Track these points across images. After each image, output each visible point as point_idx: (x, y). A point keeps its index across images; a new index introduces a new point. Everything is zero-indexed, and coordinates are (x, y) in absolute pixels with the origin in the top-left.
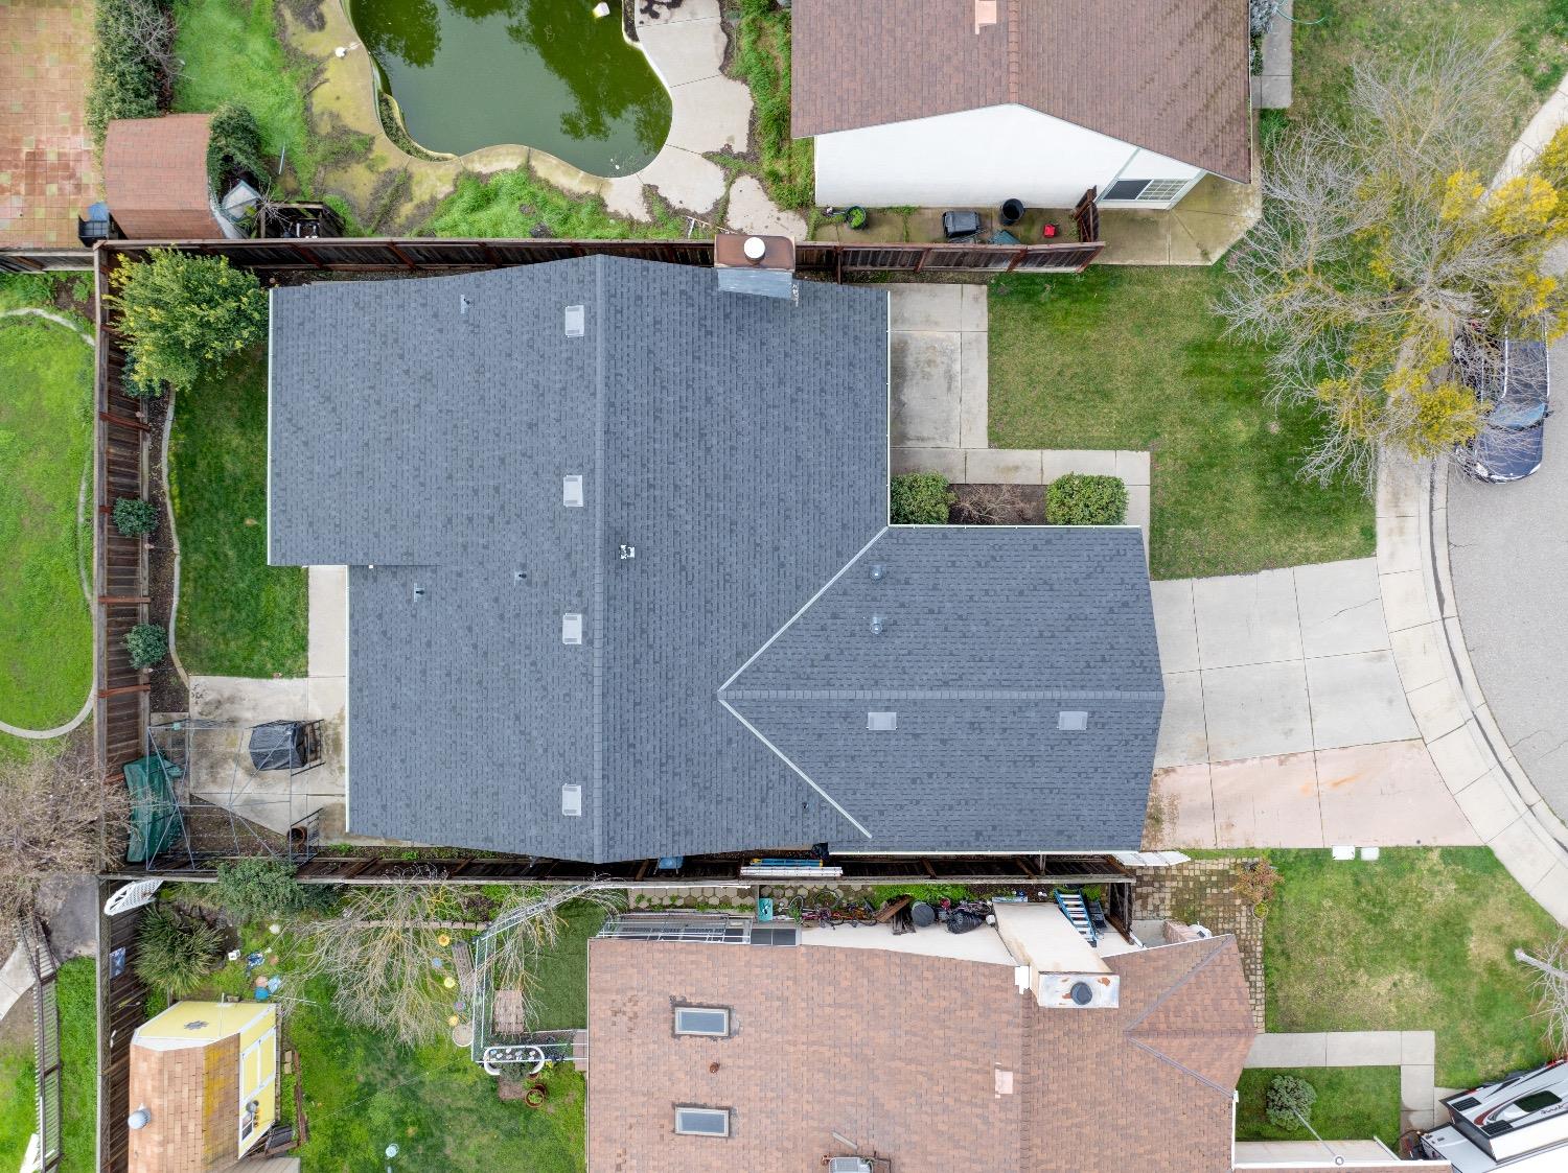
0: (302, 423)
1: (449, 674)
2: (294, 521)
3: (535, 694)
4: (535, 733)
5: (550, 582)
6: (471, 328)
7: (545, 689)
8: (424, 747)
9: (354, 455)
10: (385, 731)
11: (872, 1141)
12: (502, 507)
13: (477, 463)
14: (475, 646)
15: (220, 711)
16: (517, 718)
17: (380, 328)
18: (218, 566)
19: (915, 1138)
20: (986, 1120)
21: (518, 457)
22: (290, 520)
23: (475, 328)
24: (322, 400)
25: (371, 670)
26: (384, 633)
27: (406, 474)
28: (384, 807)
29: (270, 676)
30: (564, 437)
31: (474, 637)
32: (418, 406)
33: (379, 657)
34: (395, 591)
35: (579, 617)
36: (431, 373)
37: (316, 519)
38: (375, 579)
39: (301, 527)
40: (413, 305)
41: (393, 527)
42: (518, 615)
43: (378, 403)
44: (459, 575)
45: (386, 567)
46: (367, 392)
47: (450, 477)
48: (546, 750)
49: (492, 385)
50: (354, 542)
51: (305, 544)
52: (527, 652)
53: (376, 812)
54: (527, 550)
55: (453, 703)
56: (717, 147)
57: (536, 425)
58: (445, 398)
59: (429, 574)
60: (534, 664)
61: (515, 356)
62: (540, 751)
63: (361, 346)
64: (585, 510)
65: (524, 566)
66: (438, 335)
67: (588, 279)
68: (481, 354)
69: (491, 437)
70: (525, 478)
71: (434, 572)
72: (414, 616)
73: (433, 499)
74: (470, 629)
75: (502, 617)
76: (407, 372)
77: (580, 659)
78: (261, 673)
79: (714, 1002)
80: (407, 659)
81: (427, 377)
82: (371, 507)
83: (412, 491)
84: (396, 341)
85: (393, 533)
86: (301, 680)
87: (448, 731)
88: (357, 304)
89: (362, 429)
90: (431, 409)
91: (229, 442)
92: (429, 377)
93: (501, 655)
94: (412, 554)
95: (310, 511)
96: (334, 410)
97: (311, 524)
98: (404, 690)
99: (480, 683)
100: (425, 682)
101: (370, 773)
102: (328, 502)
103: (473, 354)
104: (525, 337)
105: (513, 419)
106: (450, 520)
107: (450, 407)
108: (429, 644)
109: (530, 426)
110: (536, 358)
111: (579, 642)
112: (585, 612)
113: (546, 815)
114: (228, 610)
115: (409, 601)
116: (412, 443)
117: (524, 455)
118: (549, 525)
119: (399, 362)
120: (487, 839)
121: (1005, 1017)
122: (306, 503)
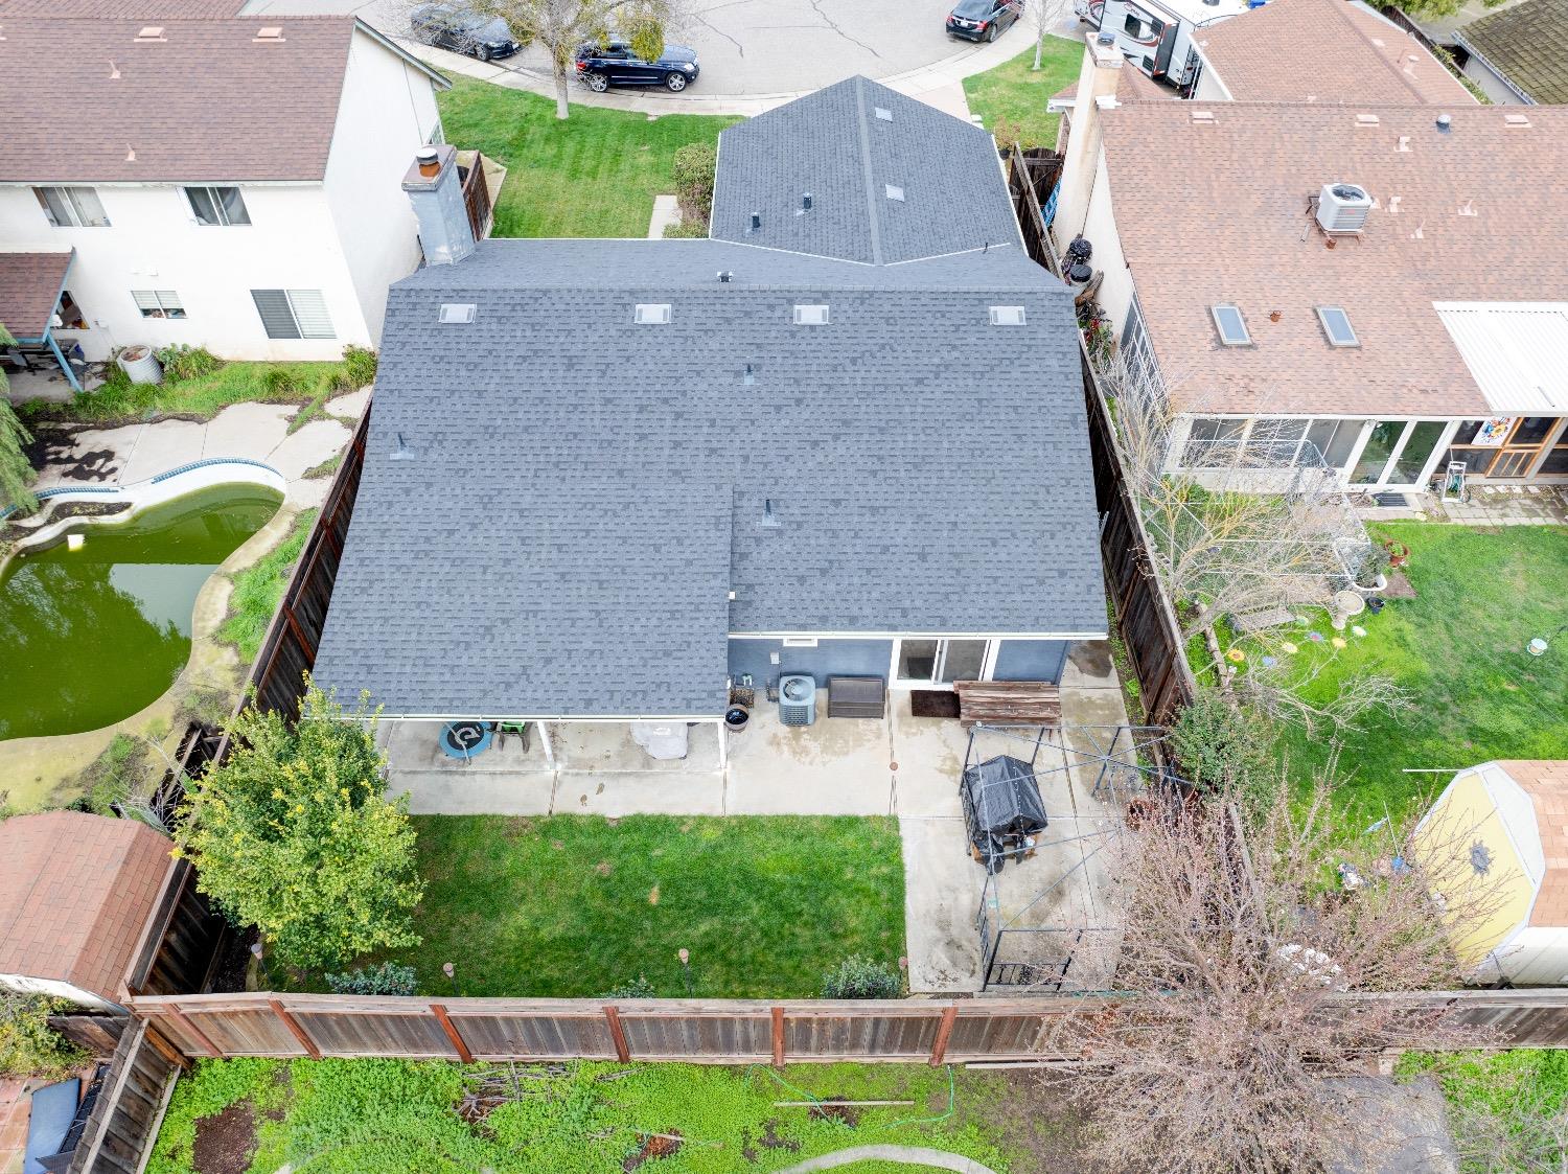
0: (516, 667)
1: (874, 473)
2: (661, 678)
3: (890, 360)
4: (936, 361)
5: (758, 341)
6: (436, 445)
7: (883, 347)
8: (972, 510)
9: (575, 592)
10: (958, 571)
11: (1298, 215)
12: (665, 401)
13: (606, 435)
14: (836, 437)
15: (964, 943)
16: (920, 381)
17: (406, 559)
18: (723, 947)
19: (1280, 182)
20: (1243, 130)
21: (605, 381)
22: (659, 686)
23: (438, 438)
24: (488, 638)
25: (875, 595)
26: (824, 572)
27: (611, 526)
28: (1062, 573)
29: (901, 867)
30: (590, 326)
31: (825, 438)
32: (521, 511)
33: (856, 580)
34: (766, 555)
35: (797, 307)
36: (481, 497)
37: (660, 647)
38: (750, 587)
39: (671, 669)
40: (386, 518)
41: (680, 542)
42: (796, 381)
43: (507, 562)
44: (746, 459)
45: (733, 568)
46: (489, 577)
47: (621, 472)
48: (954, 347)
49: (512, 417)
50: (696, 592)
51: (695, 661)
52: (840, 368)
53: (1070, 587)
54: (719, 371)
55: (909, 467)
56: (286, 425)
57: (570, 358)
58: (517, 479)
59: (744, 503)
60: (854, 361)
61: (482, 387)
62: (955, 354)
63: (423, 584)
64: (676, 302)
65: (738, 374)
66: (434, 489)
67: (414, 299)
68: (470, 430)
69: (575, 417)
70: (630, 374)
71: (742, 494)
72: (800, 525)
73: (646, 494)
74: (815, 444)
75: (799, 402)
76: (474, 526)
77: (845, 307)
78: (895, 884)
79: (1208, 320)
80: (856, 536)
81: (486, 502)
82: (650, 570)
83: (633, 520)
84: (428, 540)
85: (687, 542)
86: (902, 826)
87: (947, 474)
88: (363, 590)
89: (539, 583)
90: (527, 500)
91: (519, 931)
92: (486, 500)
93: (845, 402)
94: (718, 518)
95: (647, 655)
96: (505, 621)
97: (667, 654)
98: (899, 541)
99: (882, 431)
100: (885, 508)
101: (1018, 597)
102: (637, 629)
103: (469, 442)
104: (463, 373)
105: (559, 387)
106: (676, 472)
107: (530, 474)
108: (837, 502)
109: (570, 366)
110: (491, 359)
111: (827, 307)
112: (791, 302)
113: (1030, 347)
114: (797, 930)
115: (780, 532)
116: (570, 519)
117: (604, 373)
118: (689, 342)
119: (457, 536)
120: (1074, 422)
121: (1146, 115)
122: (635, 661)
